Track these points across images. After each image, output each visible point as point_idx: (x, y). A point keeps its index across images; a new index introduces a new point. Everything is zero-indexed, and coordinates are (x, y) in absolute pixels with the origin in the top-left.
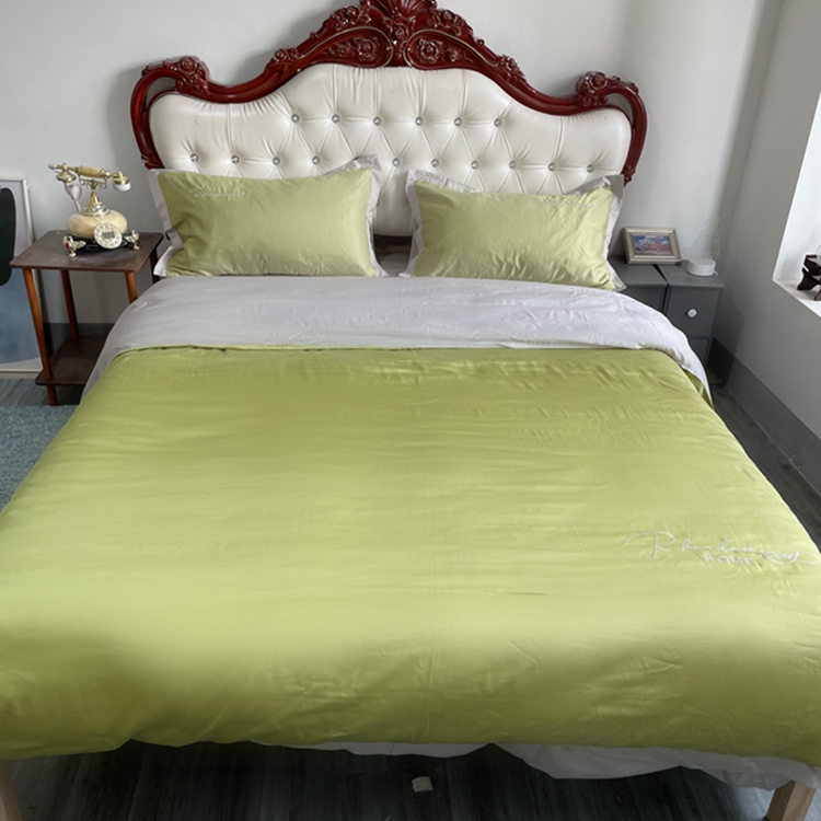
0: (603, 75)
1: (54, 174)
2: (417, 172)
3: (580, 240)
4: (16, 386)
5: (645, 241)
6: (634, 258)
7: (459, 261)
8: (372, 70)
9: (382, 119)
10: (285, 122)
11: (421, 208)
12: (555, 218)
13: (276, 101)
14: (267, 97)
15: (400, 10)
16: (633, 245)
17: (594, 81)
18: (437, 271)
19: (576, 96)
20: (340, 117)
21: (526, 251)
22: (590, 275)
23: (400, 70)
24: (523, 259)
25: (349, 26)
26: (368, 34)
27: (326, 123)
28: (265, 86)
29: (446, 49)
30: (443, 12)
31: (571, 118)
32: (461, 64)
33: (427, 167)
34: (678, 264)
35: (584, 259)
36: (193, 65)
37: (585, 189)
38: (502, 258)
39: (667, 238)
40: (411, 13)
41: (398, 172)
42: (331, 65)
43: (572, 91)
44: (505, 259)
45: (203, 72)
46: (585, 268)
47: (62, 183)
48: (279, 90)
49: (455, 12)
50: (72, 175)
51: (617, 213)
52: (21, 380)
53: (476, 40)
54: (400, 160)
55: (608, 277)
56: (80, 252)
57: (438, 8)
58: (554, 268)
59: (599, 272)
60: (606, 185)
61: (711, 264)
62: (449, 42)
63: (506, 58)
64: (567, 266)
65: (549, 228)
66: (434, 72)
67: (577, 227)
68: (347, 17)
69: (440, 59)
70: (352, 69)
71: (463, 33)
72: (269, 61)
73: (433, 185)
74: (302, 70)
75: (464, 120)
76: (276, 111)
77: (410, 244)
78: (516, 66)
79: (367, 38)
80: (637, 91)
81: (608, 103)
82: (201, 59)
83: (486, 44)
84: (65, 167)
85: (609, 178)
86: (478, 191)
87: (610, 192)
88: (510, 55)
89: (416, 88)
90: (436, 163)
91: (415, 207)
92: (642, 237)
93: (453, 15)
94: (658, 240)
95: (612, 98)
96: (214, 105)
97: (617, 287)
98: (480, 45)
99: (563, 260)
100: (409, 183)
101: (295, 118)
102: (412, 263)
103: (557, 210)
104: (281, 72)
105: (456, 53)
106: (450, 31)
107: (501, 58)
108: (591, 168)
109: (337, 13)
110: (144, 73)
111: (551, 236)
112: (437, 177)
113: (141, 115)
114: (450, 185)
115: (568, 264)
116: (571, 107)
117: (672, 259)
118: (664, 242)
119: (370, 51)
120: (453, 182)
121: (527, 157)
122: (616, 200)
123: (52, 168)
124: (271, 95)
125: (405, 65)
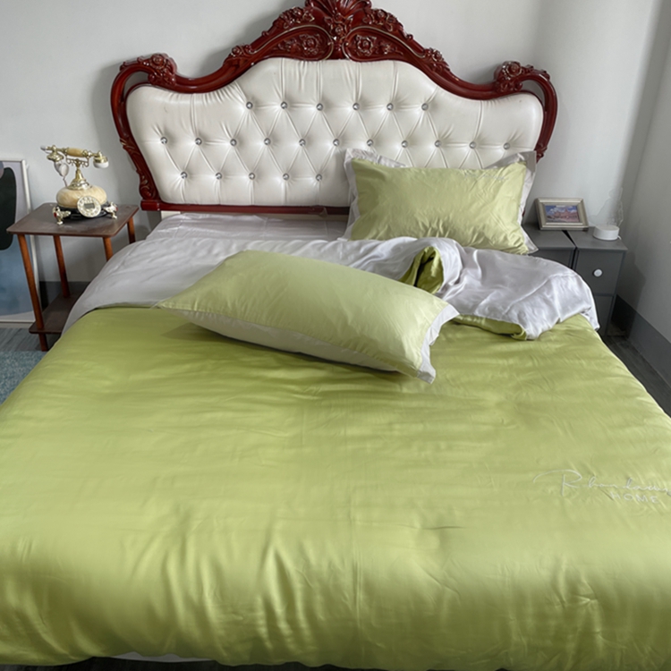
0: (518, 64)
1: (45, 155)
2: (354, 151)
3: (497, 208)
4: (16, 334)
5: (556, 210)
6: (546, 225)
7: (389, 228)
8: (315, 63)
9: (324, 105)
10: (241, 108)
11: (357, 182)
12: (475, 188)
13: (233, 91)
14: (225, 88)
15: (340, 10)
16: (545, 214)
17: (510, 69)
18: (371, 236)
19: (494, 83)
20: (288, 104)
21: (449, 218)
22: (506, 239)
23: (340, 62)
24: (446, 225)
25: (295, 24)
26: (312, 31)
27: (275, 109)
28: (223, 78)
29: (379, 43)
30: (377, 11)
31: (489, 102)
32: (393, 56)
33: (363, 146)
34: (585, 230)
35: (501, 225)
36: (163, 61)
37: (502, 164)
38: (428, 225)
39: (576, 207)
40: (349, 13)
41: (338, 151)
42: (280, 59)
43: (491, 79)
44: (430, 225)
45: (171, 66)
46: (501, 233)
47: (52, 162)
48: (235, 81)
49: (387, 11)
50: (60, 155)
51: (530, 185)
52: (21, 329)
53: (406, 35)
54: (340, 140)
55: (521, 241)
56: (66, 220)
57: (373, 7)
58: (474, 233)
59: (514, 236)
60: (521, 160)
61: (615, 229)
62: (382, 37)
63: (432, 50)
64: (485, 231)
65: (470, 197)
66: (369, 63)
67: (494, 197)
68: (293, 17)
69: (374, 53)
70: (298, 62)
71: (395, 29)
72: (227, 56)
73: (368, 162)
74: (255, 64)
75: (395, 105)
76: (233, 99)
77: (348, 214)
78: (440, 57)
79: (310, 34)
80: (548, 77)
81: (522, 89)
82: (170, 56)
83: (414, 39)
84: (55, 148)
85: (523, 154)
86: (407, 166)
87: (524, 167)
88: (435, 48)
89: (354, 78)
90: (371, 142)
91: (352, 181)
92: (553, 207)
93: (386, 14)
94: (567, 209)
95: (526, 84)
96: (181, 95)
97: (530, 250)
98: (409, 39)
99: (481, 226)
100: (347, 160)
101: (249, 105)
102: (349, 229)
103: (476, 182)
104: (237, 66)
105: (389, 47)
106: (384, 27)
107: (428, 50)
108: (507, 146)
109: (285, 13)
110: (121, 68)
111: (471, 205)
112: (371, 155)
113: (119, 105)
114: (383, 162)
115: (486, 229)
116: (490, 93)
117: (580, 226)
118: (573, 211)
119: (314, 46)
120: (386, 159)
121: (451, 137)
122: (529, 173)
123: (44, 149)
124: (229, 86)
125: (344, 58)
